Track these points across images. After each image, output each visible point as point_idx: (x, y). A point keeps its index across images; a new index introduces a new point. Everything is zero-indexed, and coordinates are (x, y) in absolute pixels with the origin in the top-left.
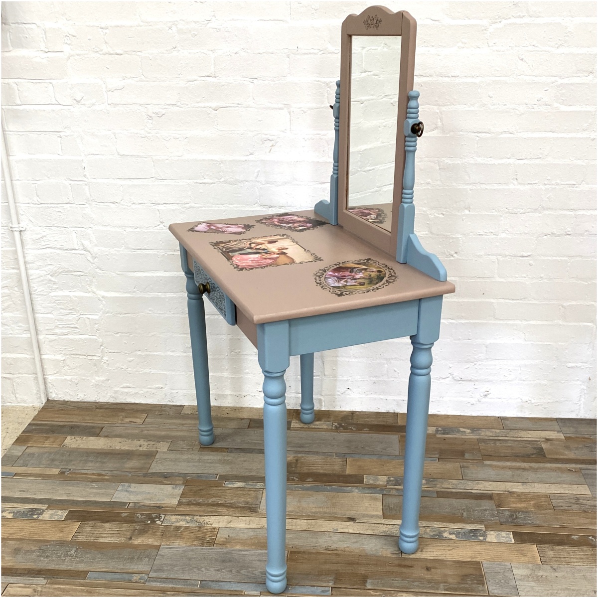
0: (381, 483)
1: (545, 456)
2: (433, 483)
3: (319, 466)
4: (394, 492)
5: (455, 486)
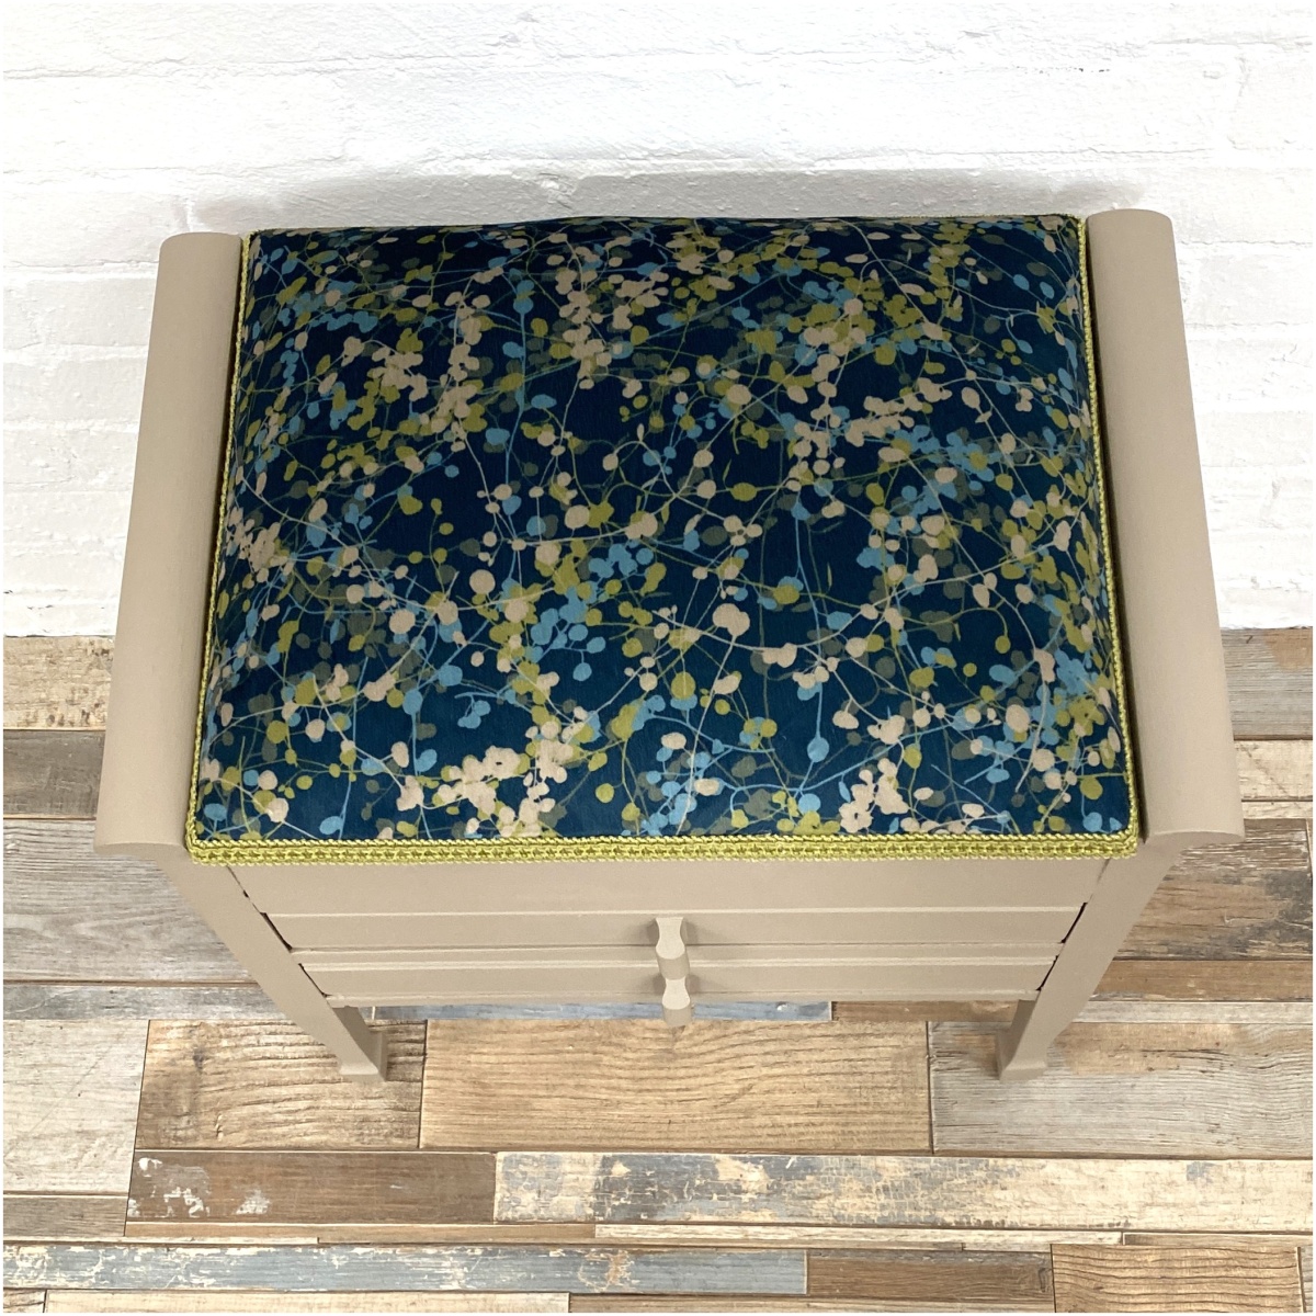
0: (571, 1206)
2: (798, 1189)
3: (297, 1098)
4: (623, 1271)
5: (892, 1202)
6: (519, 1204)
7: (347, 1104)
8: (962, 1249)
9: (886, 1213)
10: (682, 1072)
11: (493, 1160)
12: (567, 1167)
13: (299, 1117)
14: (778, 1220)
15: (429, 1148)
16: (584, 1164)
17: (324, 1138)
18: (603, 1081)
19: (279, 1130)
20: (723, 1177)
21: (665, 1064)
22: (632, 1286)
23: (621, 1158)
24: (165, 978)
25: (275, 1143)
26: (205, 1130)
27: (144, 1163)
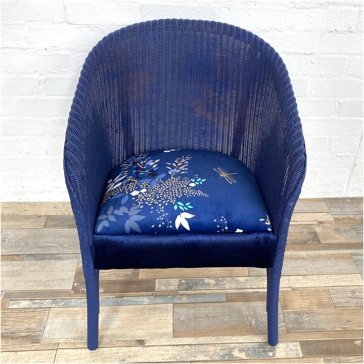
0: (173, 288)
1: (320, 242)
2: (222, 283)
4: (185, 299)
5: (243, 285)
6: (161, 288)
8: (258, 292)
9: (241, 287)
11: (155, 281)
12: (172, 281)
13: (111, 275)
14: (218, 289)
15: (140, 279)
16: (175, 281)
17: (117, 279)
19: (107, 278)
20: (206, 282)
22: (187, 301)
27: (75, 284)
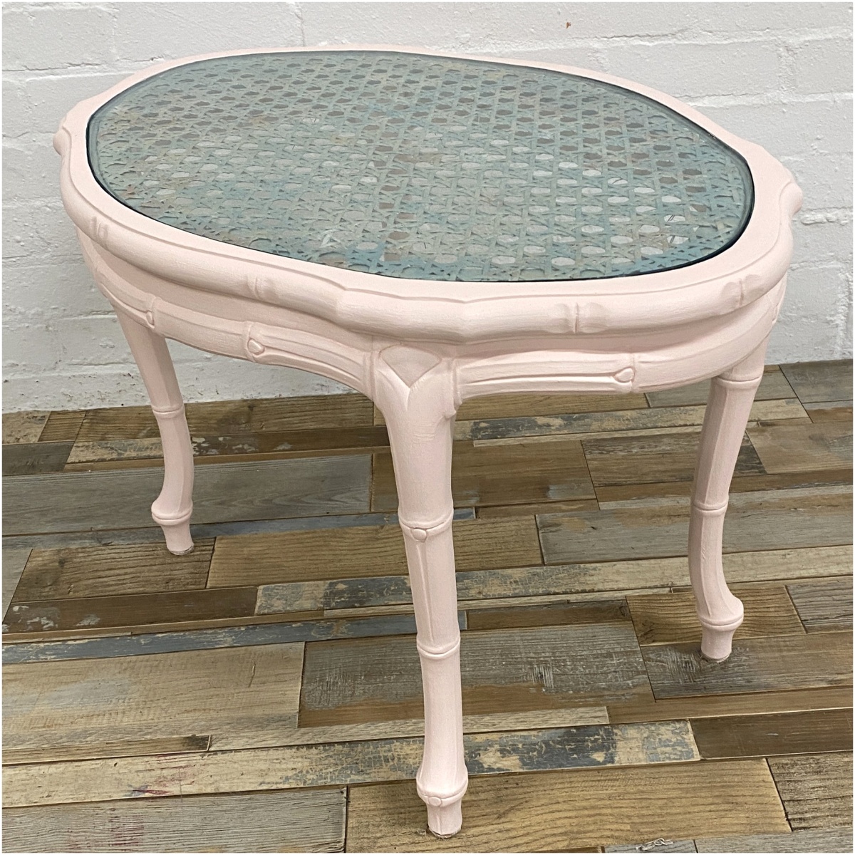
0: (308, 605)
1: (763, 471)
3: (126, 574)
4: (343, 629)
5: (521, 586)
6: (272, 606)
7: (160, 573)
8: (568, 602)
9: (517, 591)
10: (382, 545)
11: (257, 590)
12: (307, 589)
13: (126, 581)
15: (213, 588)
16: (317, 587)
17: (141, 589)
18: (331, 552)
19: (112, 588)
20: (408, 585)
21: (371, 543)
22: (348, 635)
23: (342, 582)
24: (46, 531)
25: (107, 593)
26: (61, 591)
27: (16, 608)
